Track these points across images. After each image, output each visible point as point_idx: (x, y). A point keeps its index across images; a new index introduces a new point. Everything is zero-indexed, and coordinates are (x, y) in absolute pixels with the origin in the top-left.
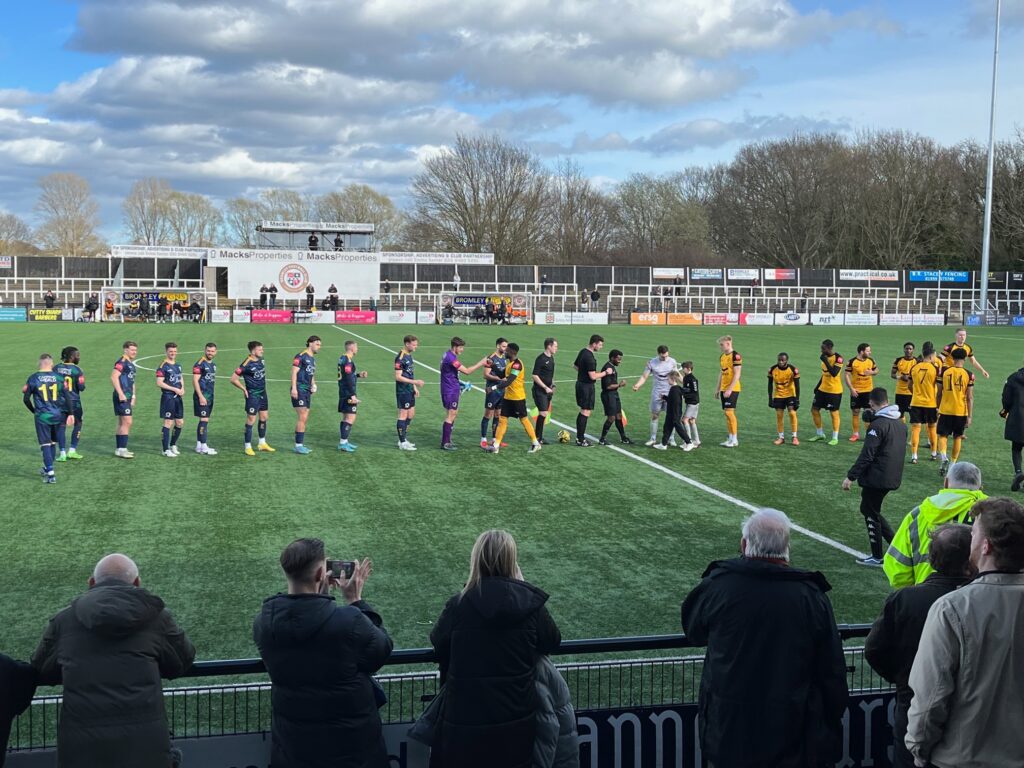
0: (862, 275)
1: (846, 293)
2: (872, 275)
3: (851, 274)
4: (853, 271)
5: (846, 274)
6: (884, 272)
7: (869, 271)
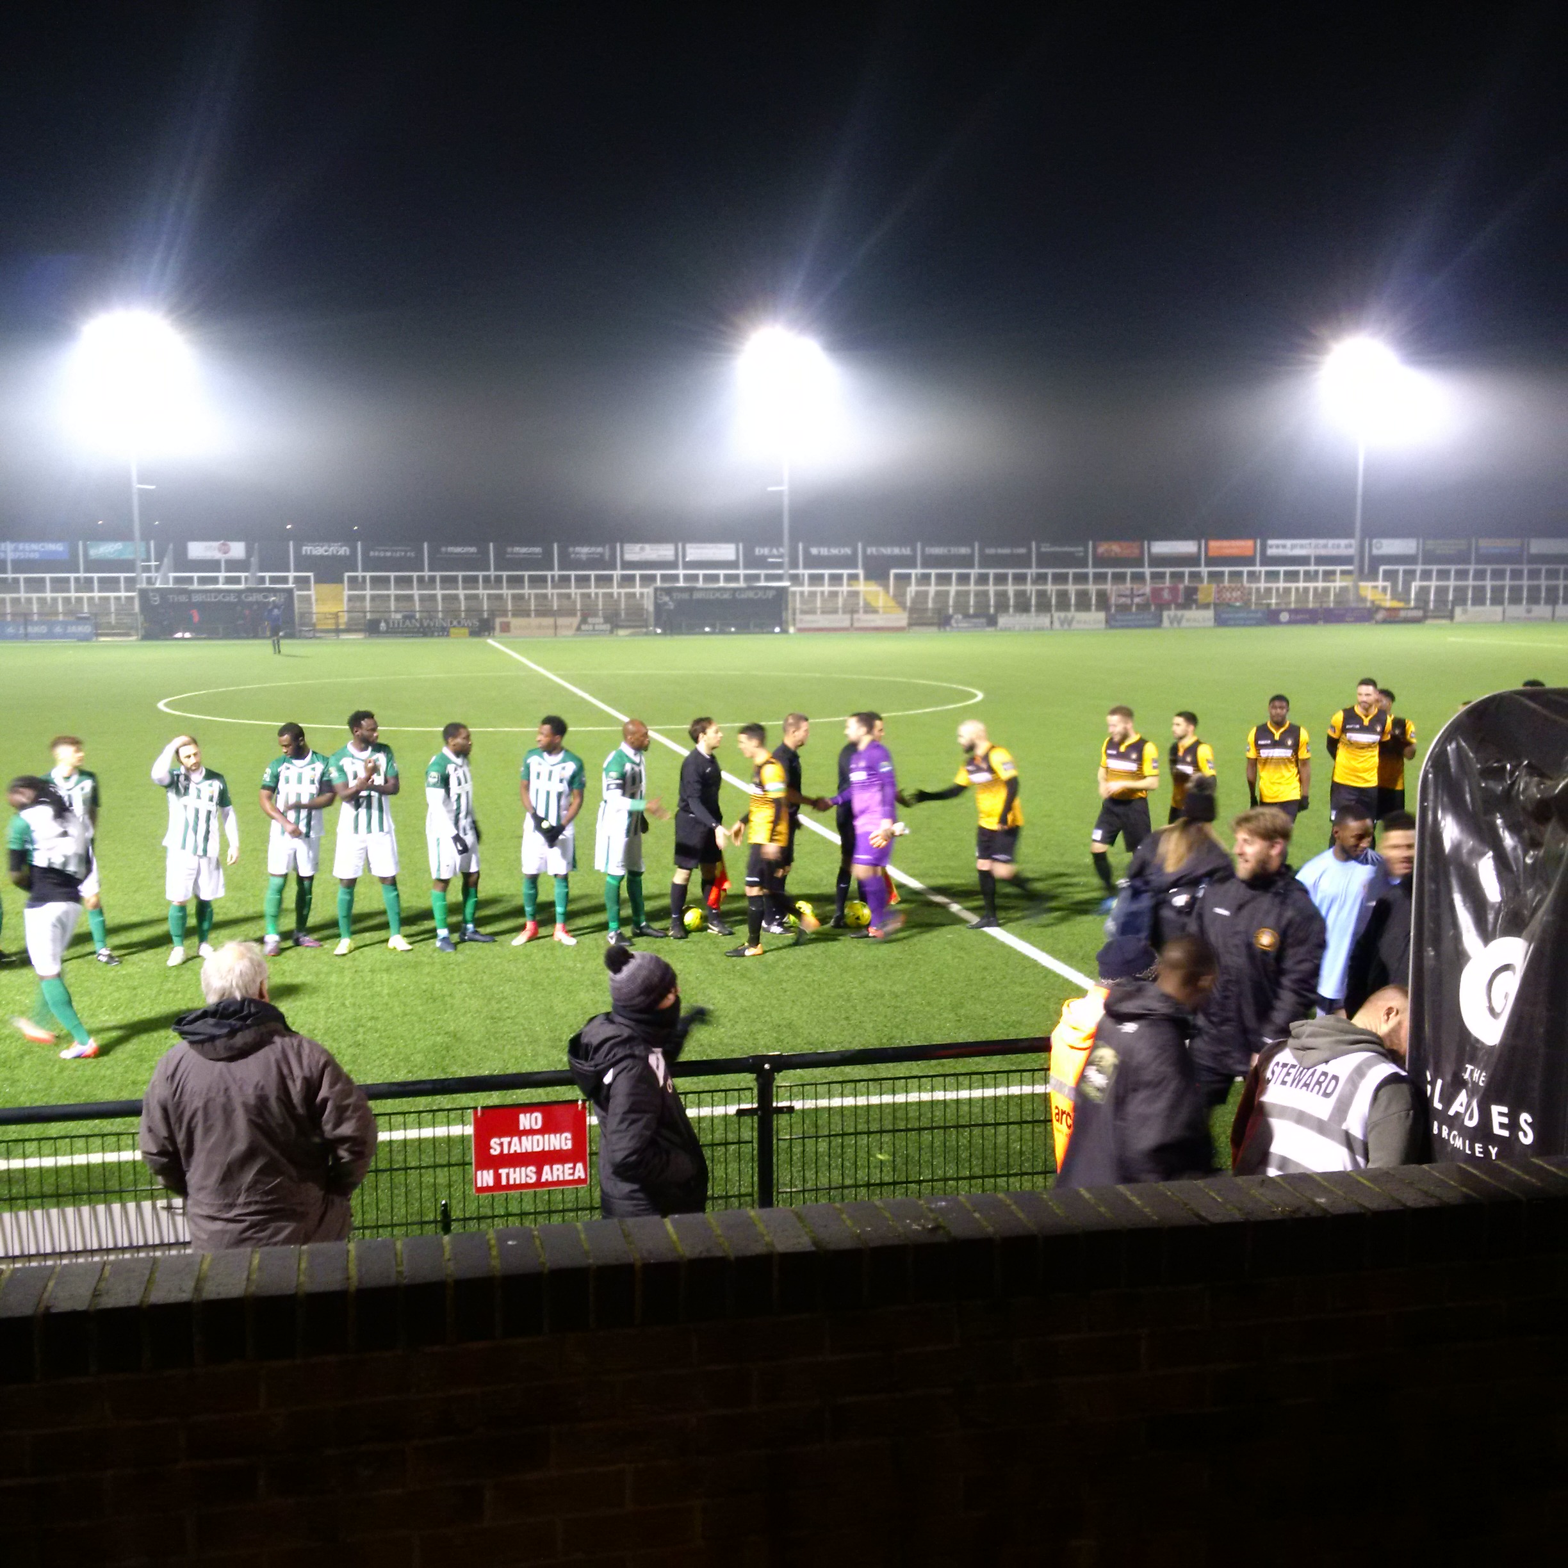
0: (1302, 546)
1: (1272, 576)
2: (1316, 546)
3: (1284, 546)
4: (1289, 542)
5: (1277, 547)
6: (1336, 541)
7: (1313, 542)
